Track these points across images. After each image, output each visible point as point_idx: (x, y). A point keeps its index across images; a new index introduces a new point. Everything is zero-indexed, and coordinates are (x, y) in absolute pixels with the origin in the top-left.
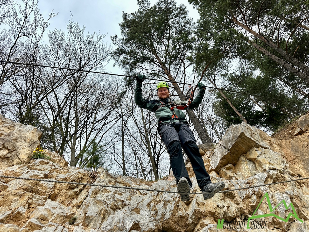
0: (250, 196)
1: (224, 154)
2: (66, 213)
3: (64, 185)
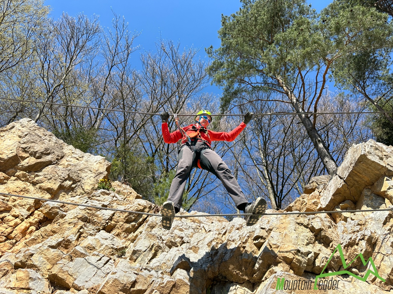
0: (356, 242)
1: (338, 186)
2: (117, 245)
3: (122, 217)
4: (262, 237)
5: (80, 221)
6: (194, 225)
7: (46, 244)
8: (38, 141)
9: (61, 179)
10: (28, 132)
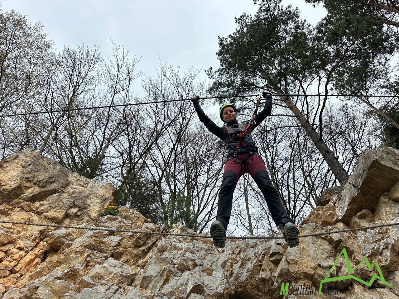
0: (380, 252)
1: (353, 195)
2: (126, 272)
3: (130, 243)
4: (278, 253)
5: (87, 249)
6: (206, 247)
7: (52, 276)
8: (42, 170)
9: (66, 207)
10: (32, 161)
